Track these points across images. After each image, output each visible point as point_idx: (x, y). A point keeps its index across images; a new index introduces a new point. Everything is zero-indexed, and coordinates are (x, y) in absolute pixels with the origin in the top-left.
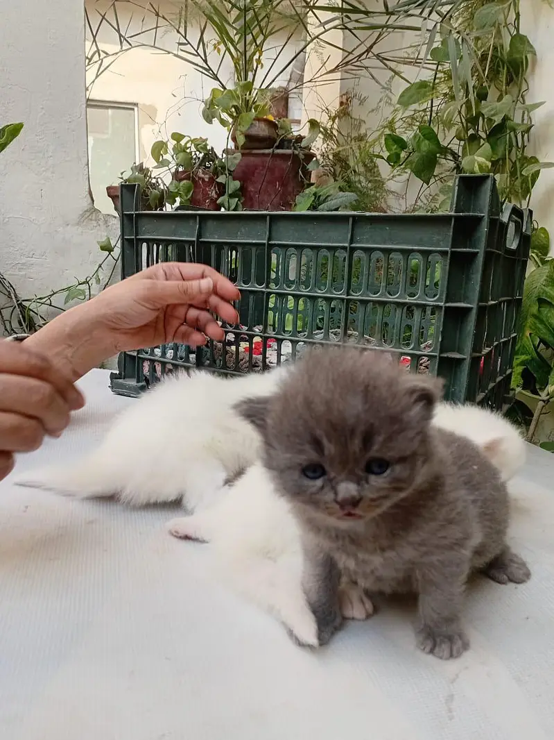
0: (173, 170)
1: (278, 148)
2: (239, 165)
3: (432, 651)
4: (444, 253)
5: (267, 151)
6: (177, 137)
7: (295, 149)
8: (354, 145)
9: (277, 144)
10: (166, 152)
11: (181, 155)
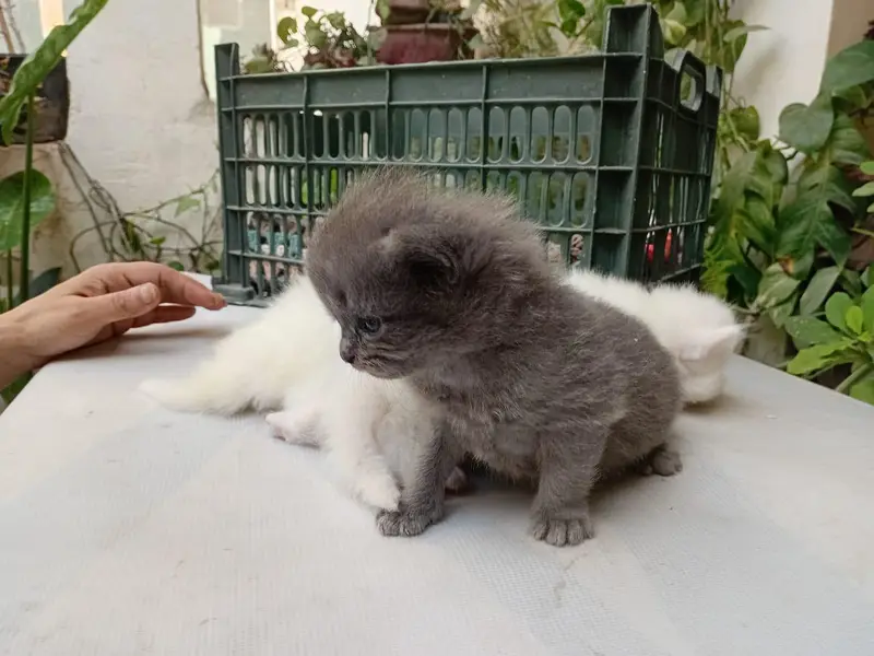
0: (305, 53)
1: (432, 21)
2: (384, 45)
3: (544, 538)
4: (595, 104)
5: (420, 26)
6: (309, 11)
7: (453, 22)
8: (526, 15)
9: (430, 16)
10: (295, 31)
11: (314, 33)
